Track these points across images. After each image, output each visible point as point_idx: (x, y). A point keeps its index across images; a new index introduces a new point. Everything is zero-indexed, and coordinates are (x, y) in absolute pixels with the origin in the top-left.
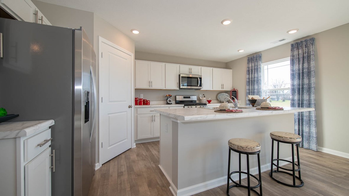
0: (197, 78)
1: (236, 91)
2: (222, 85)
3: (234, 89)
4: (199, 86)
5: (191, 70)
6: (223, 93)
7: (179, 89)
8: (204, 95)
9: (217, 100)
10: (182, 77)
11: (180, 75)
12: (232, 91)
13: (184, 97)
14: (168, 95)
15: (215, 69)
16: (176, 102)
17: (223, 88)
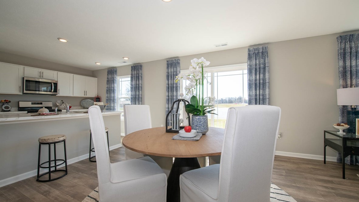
0: (51, 83)
1: (99, 98)
2: (85, 92)
3: (98, 96)
4: (53, 91)
5: (42, 74)
6: (87, 100)
7: (22, 94)
8: (62, 101)
9: (81, 106)
10: (27, 81)
11: (23, 78)
12: (96, 98)
13: (32, 104)
14: (4, 101)
15: (75, 76)
16: (18, 109)
17: (86, 95)
